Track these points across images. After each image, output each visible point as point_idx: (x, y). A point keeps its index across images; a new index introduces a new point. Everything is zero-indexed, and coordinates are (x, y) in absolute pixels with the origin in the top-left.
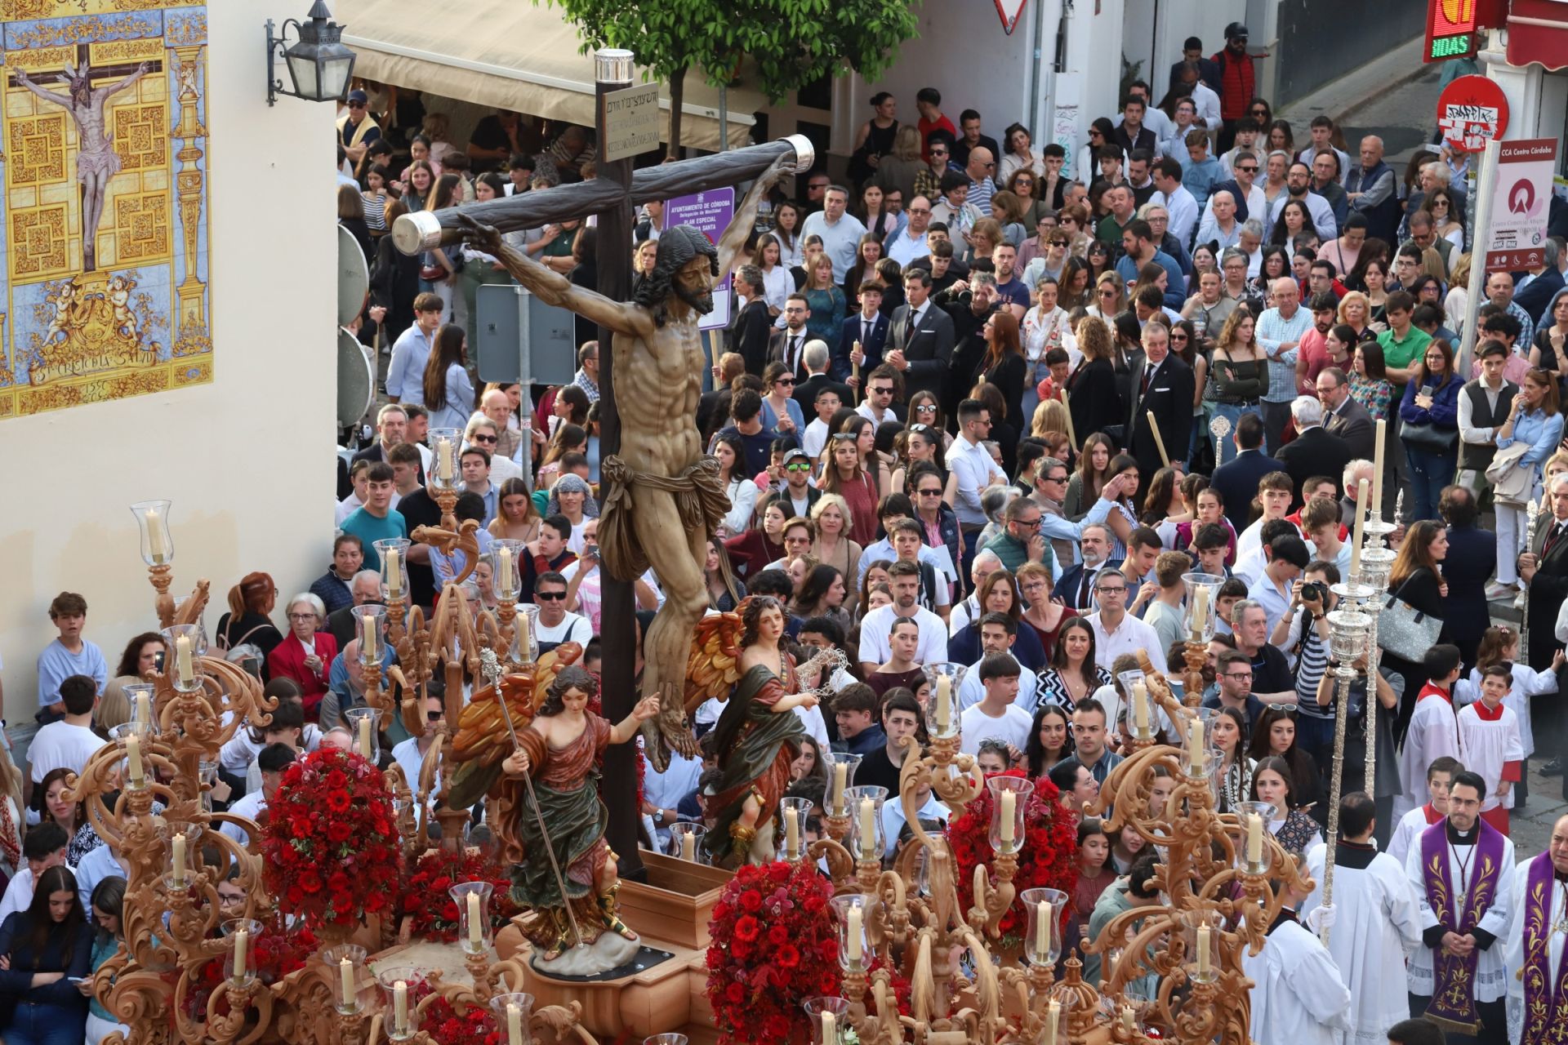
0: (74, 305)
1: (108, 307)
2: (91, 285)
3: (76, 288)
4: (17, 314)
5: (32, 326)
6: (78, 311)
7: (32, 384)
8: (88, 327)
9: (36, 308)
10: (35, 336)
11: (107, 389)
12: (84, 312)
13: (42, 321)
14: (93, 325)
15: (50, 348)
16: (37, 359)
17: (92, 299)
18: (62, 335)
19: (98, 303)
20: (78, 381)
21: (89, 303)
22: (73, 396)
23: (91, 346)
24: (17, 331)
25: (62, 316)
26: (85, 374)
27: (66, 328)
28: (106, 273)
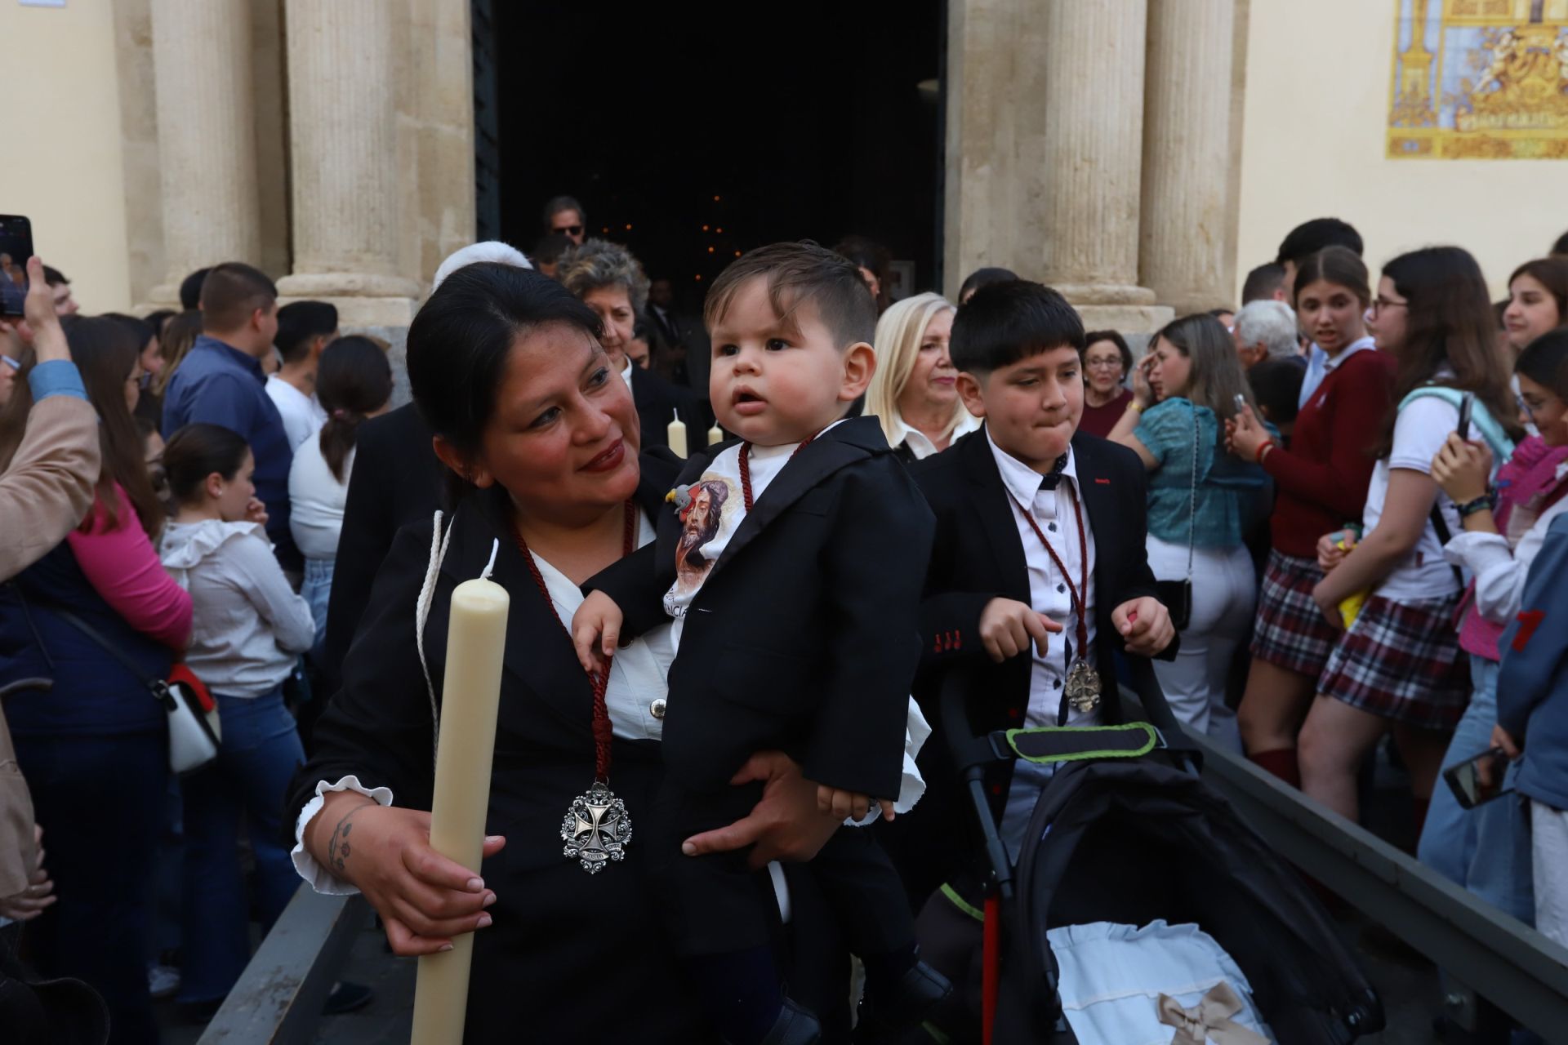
0: (1513, 57)
1: (1553, 64)
2: (1535, 38)
3: (1519, 38)
4: (1448, 56)
5: (1464, 71)
6: (1518, 63)
7: (1457, 128)
8: (1527, 82)
9: (1470, 51)
10: (1466, 81)
11: (1542, 148)
12: (1524, 64)
13: (1475, 67)
14: (1533, 80)
15: (1481, 96)
16: (1465, 103)
17: (1535, 52)
18: (1496, 85)
19: (1542, 59)
20: (1508, 135)
21: (1530, 58)
22: (1502, 149)
23: (1529, 101)
24: (1446, 72)
25: (1498, 66)
26: (1519, 128)
27: (1502, 78)
28: (1555, 27)
